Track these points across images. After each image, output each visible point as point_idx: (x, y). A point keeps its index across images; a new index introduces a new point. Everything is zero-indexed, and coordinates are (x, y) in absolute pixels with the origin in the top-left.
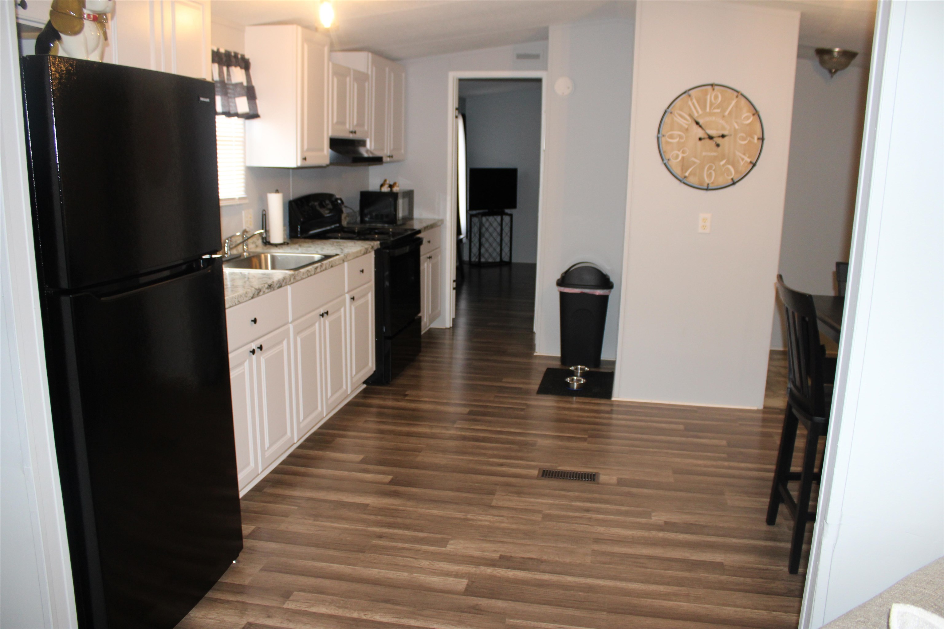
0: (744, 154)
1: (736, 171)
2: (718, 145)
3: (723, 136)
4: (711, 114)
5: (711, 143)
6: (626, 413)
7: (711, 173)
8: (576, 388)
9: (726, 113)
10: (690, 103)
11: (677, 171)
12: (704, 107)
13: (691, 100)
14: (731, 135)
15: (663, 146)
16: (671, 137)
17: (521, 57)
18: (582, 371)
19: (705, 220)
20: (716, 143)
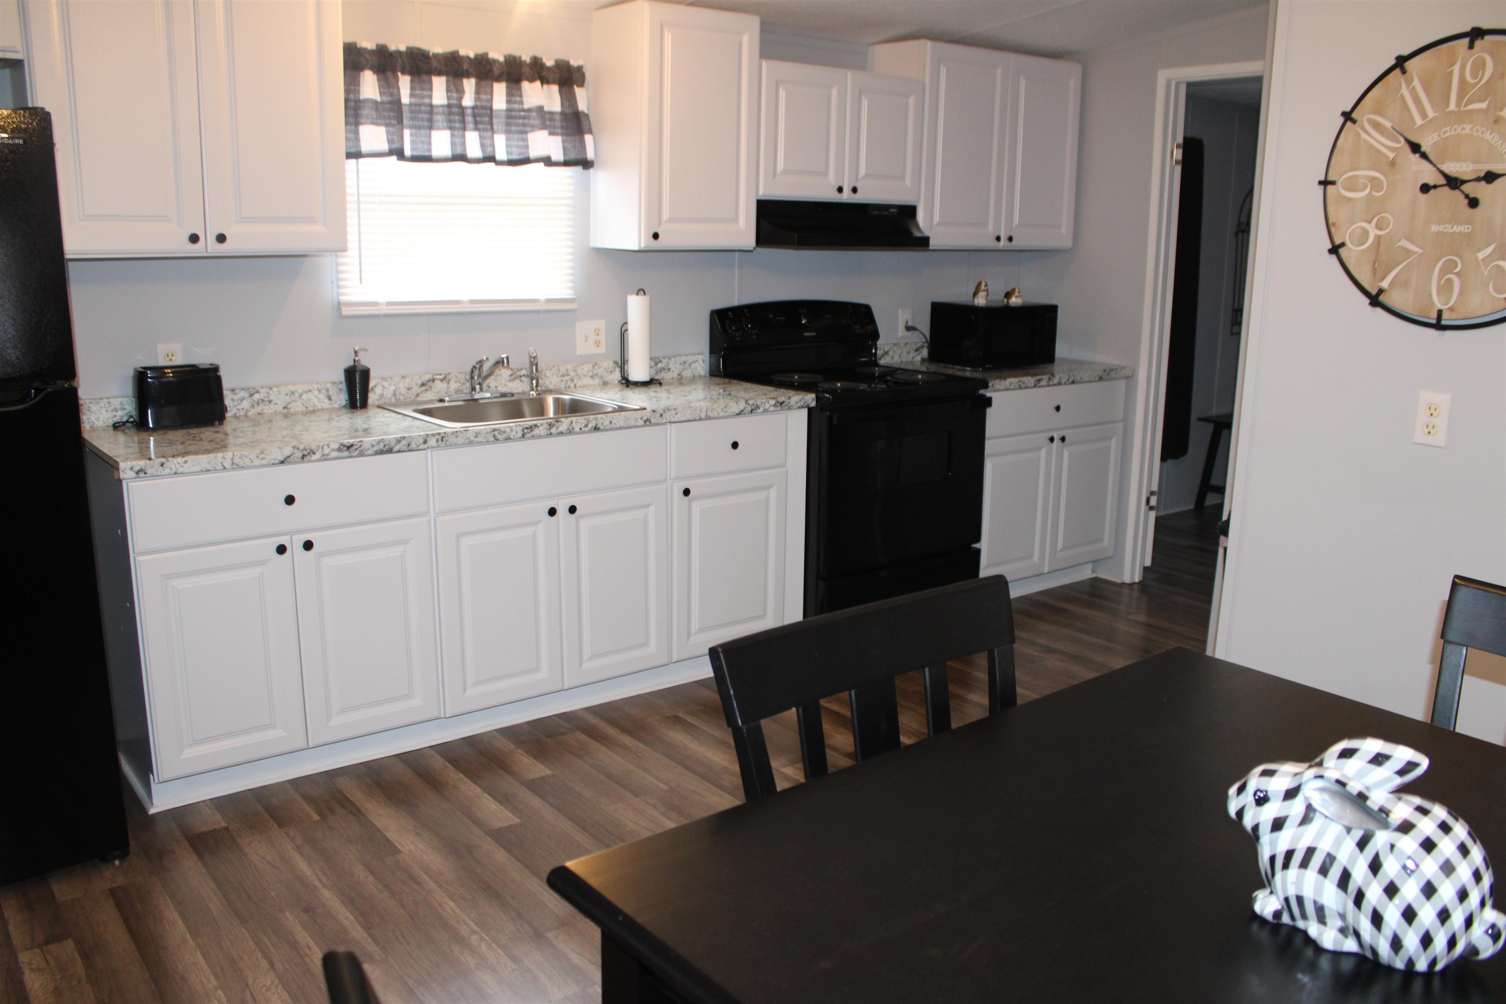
2: (1473, 203)
3: (1490, 177)
4: (1460, 117)
5: (1456, 198)
7: (1450, 281)
10: (1405, 91)
11: (1362, 274)
12: (1441, 99)
13: (1411, 84)
15: (1336, 211)
16: (1352, 185)
19: (1432, 410)
20: (1467, 196)
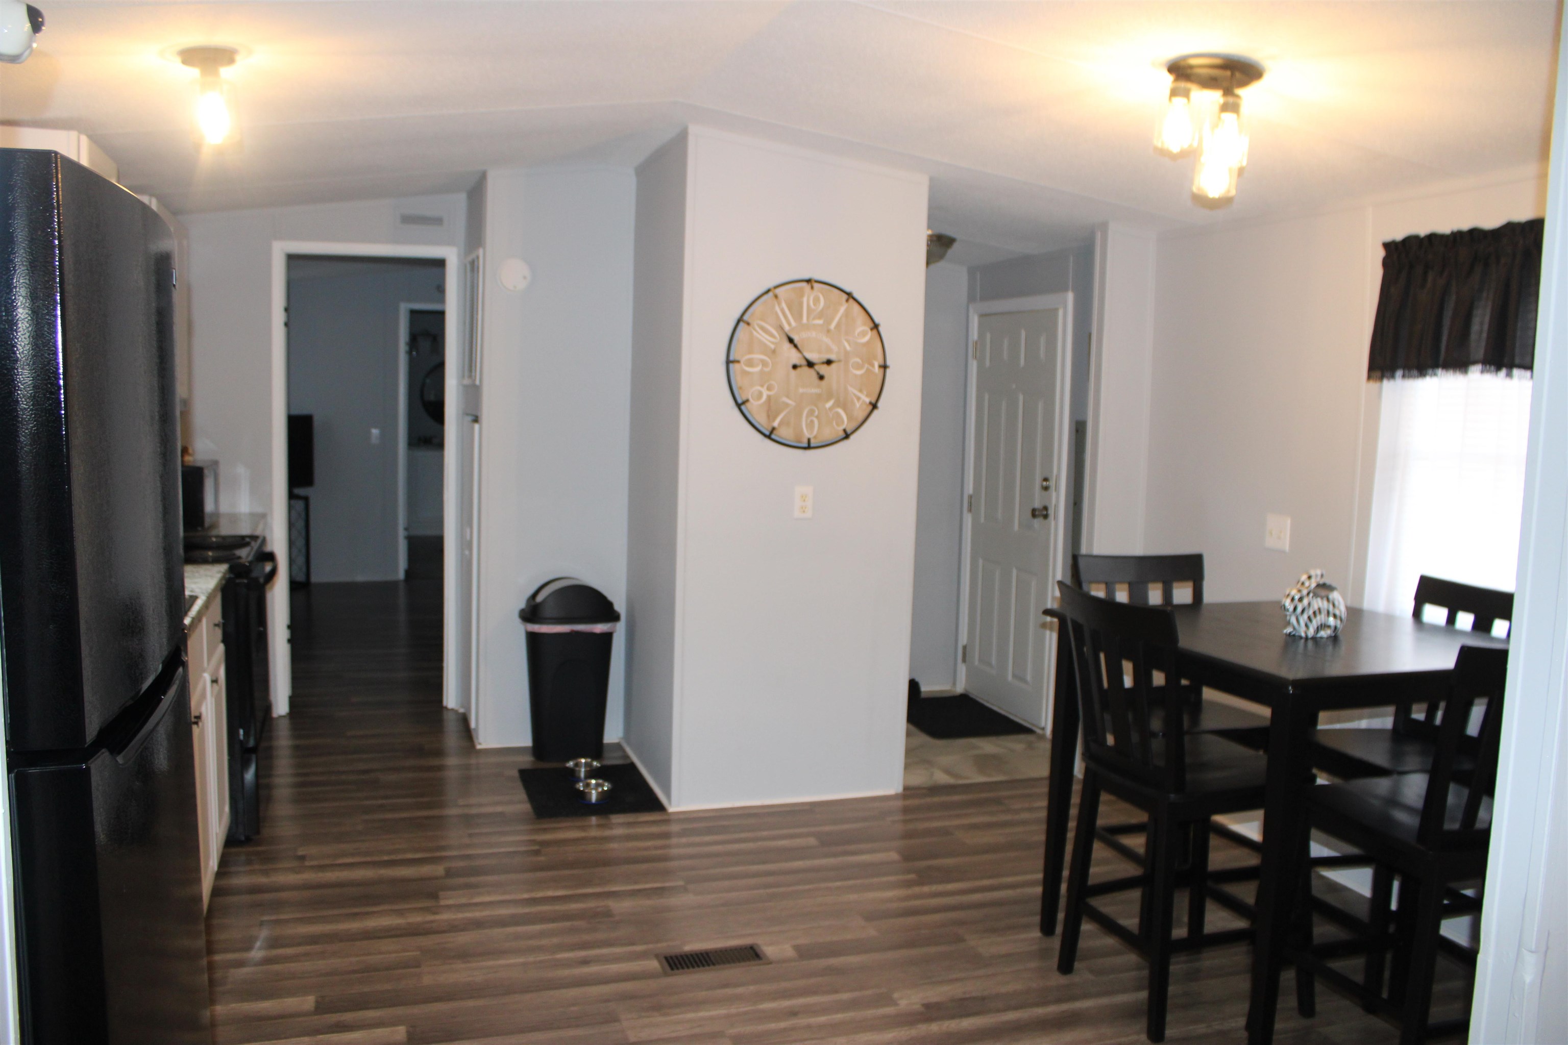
0: (861, 391)
1: (850, 418)
2: (821, 378)
3: (829, 362)
4: (810, 326)
5: (810, 373)
6: (709, 831)
7: (812, 422)
8: (597, 800)
9: (833, 326)
10: (777, 309)
11: (761, 420)
12: (798, 316)
13: (779, 304)
14: (839, 361)
15: (737, 380)
16: (750, 363)
17: (408, 219)
18: (588, 769)
19: (804, 498)
20: (818, 373)
